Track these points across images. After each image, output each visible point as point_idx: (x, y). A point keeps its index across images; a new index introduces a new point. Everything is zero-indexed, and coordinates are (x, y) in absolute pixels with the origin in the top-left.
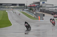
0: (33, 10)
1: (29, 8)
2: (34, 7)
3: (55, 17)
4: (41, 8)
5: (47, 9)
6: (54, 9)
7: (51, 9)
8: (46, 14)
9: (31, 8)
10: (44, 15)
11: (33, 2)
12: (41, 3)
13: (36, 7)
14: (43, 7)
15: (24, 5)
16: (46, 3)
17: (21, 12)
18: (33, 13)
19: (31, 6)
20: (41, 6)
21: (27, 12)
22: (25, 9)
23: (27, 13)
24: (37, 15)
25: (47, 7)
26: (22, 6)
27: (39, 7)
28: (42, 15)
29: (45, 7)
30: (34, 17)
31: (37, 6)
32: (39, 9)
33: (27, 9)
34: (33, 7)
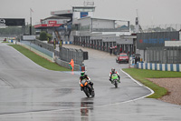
1: (37, 33)
2: (55, 28)
3: (120, 62)
4: (77, 33)
5: (94, 36)
6: (118, 34)
7: (107, 37)
8: (92, 53)
9: (45, 33)
11: (52, 13)
12: (77, 15)
13: (61, 30)
14: (83, 29)
15: (22, 22)
16: (91, 14)
17: (14, 46)
18: (52, 49)
19: (43, 27)
20: (76, 25)
21: (33, 45)
22: (25, 37)
23: (32, 49)
25: (97, 30)
26: (16, 25)
27: (70, 30)
28: (81, 55)
29: (88, 28)
30: (56, 63)
31: (62, 25)
32: (69, 35)
33: (33, 37)
34: (49, 28)
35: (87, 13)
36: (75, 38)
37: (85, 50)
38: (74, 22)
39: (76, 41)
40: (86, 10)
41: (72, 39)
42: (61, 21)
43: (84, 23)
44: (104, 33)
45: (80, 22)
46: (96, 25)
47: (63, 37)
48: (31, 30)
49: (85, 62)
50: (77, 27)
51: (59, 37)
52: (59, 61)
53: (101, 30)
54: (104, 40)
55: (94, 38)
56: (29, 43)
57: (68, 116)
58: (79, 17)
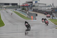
0: (26, 9)
1: (21, 8)
2: (27, 6)
4: (34, 8)
5: (39, 9)
7: (43, 9)
8: (39, 14)
9: (24, 8)
10: (37, 15)
11: (26, 1)
13: (29, 7)
14: (36, 7)
15: (17, 4)
16: (38, 2)
17: (14, 12)
18: (26, 13)
19: (23, 6)
20: (34, 5)
21: (20, 11)
22: (17, 9)
23: (20, 13)
24: (29, 14)
25: (40, 7)
26: (15, 5)
27: (32, 7)
28: (35, 15)
29: (37, 6)
30: (27, 17)
31: (29, 5)
32: (31, 9)
33: (20, 9)
35: (37, 2)
36: (33, 9)
37: (36, 13)
38: (33, 4)
39: (34, 10)
40: (37, 1)
41: (32, 10)
42: (29, 4)
43: (36, 5)
44: (42, 8)
45: (35, 4)
46: (40, 5)
47: (29, 9)
48: (19, 7)
49: (36, 17)
50: (34, 6)
51: (28, 9)
52: (28, 17)
53: (42, 7)
54: (43, 10)
55: (39, 10)
56: (19, 11)
57: (31, 34)
58: (35, 3)
